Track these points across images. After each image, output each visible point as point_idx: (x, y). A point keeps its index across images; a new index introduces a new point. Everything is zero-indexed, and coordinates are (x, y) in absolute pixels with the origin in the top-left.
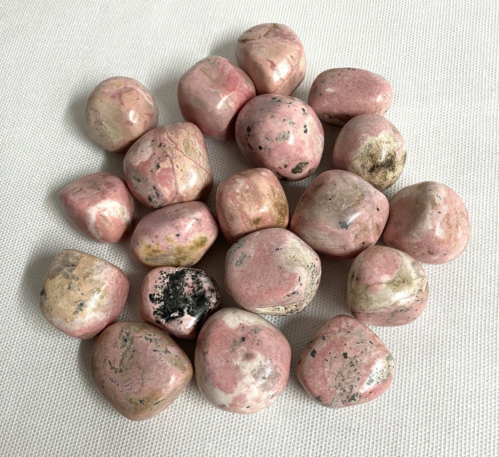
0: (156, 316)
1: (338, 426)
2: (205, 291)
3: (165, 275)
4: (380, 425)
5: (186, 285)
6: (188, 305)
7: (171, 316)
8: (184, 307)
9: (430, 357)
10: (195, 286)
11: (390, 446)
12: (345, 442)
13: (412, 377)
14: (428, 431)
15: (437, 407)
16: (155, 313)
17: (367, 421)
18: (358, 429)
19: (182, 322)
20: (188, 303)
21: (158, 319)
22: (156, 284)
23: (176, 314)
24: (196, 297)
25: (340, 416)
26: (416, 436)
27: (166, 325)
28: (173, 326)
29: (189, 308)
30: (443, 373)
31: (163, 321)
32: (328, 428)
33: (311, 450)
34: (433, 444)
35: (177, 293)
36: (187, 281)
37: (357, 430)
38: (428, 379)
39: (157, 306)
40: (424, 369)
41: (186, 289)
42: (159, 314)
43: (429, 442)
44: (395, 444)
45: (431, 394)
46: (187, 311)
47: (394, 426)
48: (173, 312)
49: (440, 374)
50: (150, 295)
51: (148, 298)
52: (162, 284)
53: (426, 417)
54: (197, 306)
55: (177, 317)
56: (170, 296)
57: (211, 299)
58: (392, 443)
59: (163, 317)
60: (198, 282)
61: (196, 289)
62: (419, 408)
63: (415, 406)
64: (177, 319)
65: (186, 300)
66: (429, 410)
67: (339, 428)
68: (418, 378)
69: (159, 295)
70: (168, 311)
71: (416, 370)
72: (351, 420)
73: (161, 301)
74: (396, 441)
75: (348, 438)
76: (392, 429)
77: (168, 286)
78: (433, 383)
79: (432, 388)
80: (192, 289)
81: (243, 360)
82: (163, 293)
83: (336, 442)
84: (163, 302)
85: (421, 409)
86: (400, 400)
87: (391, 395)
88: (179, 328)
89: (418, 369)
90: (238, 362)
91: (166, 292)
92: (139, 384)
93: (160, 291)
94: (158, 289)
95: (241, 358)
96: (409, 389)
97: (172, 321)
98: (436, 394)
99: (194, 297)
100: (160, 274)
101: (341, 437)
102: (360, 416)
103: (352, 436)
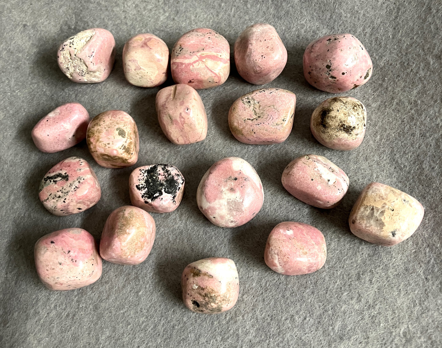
0: (144, 198)
2: (173, 176)
3: (143, 171)
5: (159, 174)
6: (164, 187)
7: (154, 196)
8: (161, 189)
10: (166, 174)
16: (142, 196)
19: (162, 198)
20: (164, 185)
21: (146, 200)
22: (139, 178)
23: (157, 194)
24: (168, 181)
27: (152, 203)
28: (156, 203)
29: (165, 189)
31: (149, 201)
35: (154, 181)
36: (159, 172)
39: (144, 191)
41: (160, 177)
42: (146, 197)
46: (164, 191)
48: (155, 193)
50: (137, 186)
51: (136, 188)
52: (143, 177)
54: (170, 186)
55: (158, 196)
56: (150, 183)
57: (178, 181)
59: (149, 198)
60: (167, 171)
61: (167, 176)
65: (162, 185)
69: (142, 185)
70: (152, 194)
73: (145, 188)
77: (147, 178)
80: (164, 176)
82: (145, 182)
88: (161, 203)
91: (147, 182)
93: (143, 182)
94: (141, 181)
97: (156, 199)
99: (166, 181)
100: (140, 171)
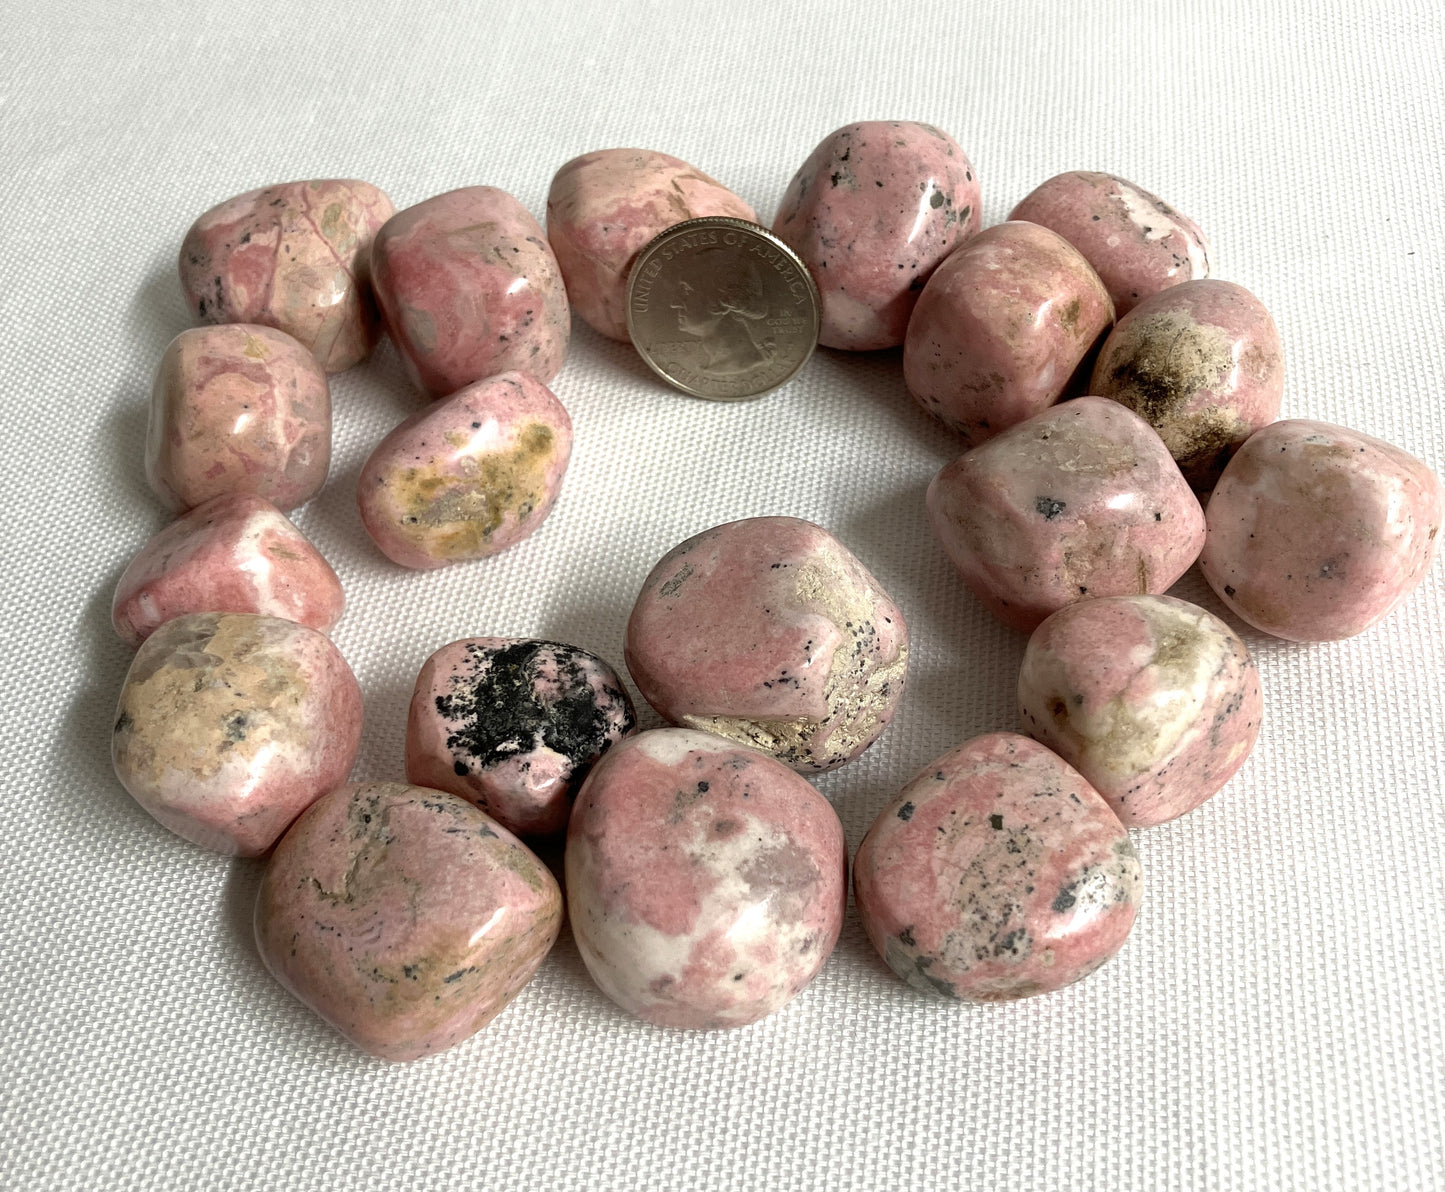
0: (454, 749)
1: (996, 1055)
2: (592, 694)
3: (480, 654)
4: (1124, 1047)
5: (540, 674)
6: (545, 723)
7: (499, 749)
8: (534, 729)
9: (1247, 856)
10: (566, 678)
11: (1160, 1102)
12: (1022, 1098)
13: (1202, 911)
14: (1266, 1054)
15: (1285, 986)
16: (451, 741)
17: (1082, 1038)
18: (1059, 1059)
19: (528, 765)
20: (548, 718)
21: (461, 757)
22: (456, 673)
23: (513, 746)
24: (569, 705)
25: (1002, 1027)
26: (1232, 1069)
27: (484, 776)
28: (501, 778)
29: (548, 731)
30: (1291, 893)
31: (475, 762)
32: (966, 1064)
33: (919, 1128)
34: (1286, 1089)
35: (513, 697)
36: (542, 667)
37: (1054, 1064)
38: (1248, 913)
39: (460, 724)
40: (1234, 886)
41: (541, 685)
42: (463, 745)
43: (1273, 1083)
44: (1172, 1096)
45: (1261, 953)
46: (544, 738)
47: (1164, 1049)
48: (505, 739)
49: (1281, 899)
50: (439, 700)
51: (433, 707)
52: (473, 673)
53: (1257, 1019)
54: (572, 727)
55: (514, 752)
56: (494, 700)
57: (611, 714)
58: (1164, 1095)
59: (475, 751)
60: (574, 670)
61: (568, 686)
62: (1232, 995)
63: (1221, 989)
64: (516, 757)
65: (540, 714)
66: (1263, 996)
67: (1000, 1061)
68: (1219, 912)
69: (463, 698)
70: (490, 738)
71: (1211, 890)
72: (1036, 1036)
73: (471, 712)
74: (1176, 1089)
75: (1030, 1088)
76: (1160, 1055)
77: (490, 679)
78: (1264, 925)
79: (1264, 936)
80: (557, 685)
81: (710, 839)
82: (477, 693)
83: (994, 1102)
84: (475, 716)
85: (1239, 995)
86: (1173, 976)
87: (1144, 964)
88: (520, 781)
89: (1217, 890)
90: (696, 846)
91: (483, 691)
92: (403, 920)
93: (467, 690)
94: (459, 685)
95: (702, 836)
96: (1196, 944)
97: (502, 764)
98: (1277, 953)
99: (562, 705)
100: (466, 651)
101: (1007, 1086)
102: (1060, 1025)
103: (1041, 1082)
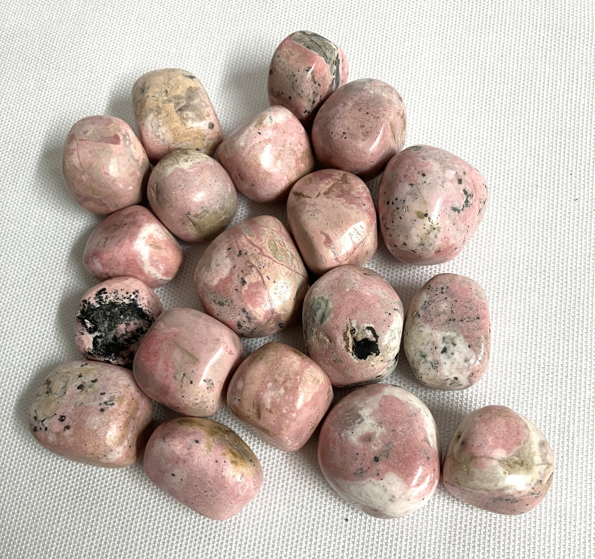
2: (125, 349)
3: (133, 297)
6: (104, 334)
7: (86, 320)
8: (100, 331)
10: (130, 335)
16: (85, 301)
19: (83, 334)
20: (106, 334)
22: (119, 290)
23: (89, 325)
24: (116, 341)
29: (100, 337)
35: (115, 317)
36: (132, 323)
39: (93, 301)
41: (122, 326)
42: (84, 306)
46: (97, 336)
48: (90, 321)
50: (104, 289)
51: (100, 288)
52: (121, 297)
54: (107, 346)
55: (86, 327)
56: (109, 310)
59: (82, 311)
60: (135, 338)
61: (126, 337)
64: (85, 329)
65: (108, 330)
69: (106, 298)
73: (100, 304)
77: (120, 305)
80: (124, 332)
82: (111, 303)
84: (99, 306)
91: (113, 305)
93: (112, 298)
94: (113, 295)
99: (116, 338)
